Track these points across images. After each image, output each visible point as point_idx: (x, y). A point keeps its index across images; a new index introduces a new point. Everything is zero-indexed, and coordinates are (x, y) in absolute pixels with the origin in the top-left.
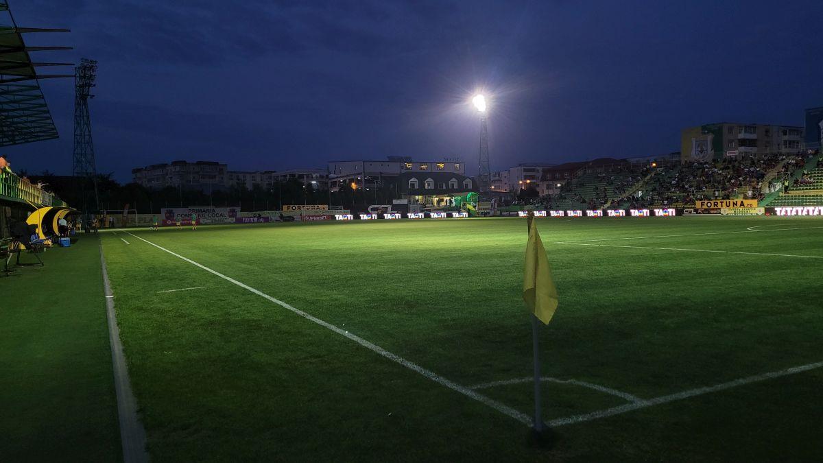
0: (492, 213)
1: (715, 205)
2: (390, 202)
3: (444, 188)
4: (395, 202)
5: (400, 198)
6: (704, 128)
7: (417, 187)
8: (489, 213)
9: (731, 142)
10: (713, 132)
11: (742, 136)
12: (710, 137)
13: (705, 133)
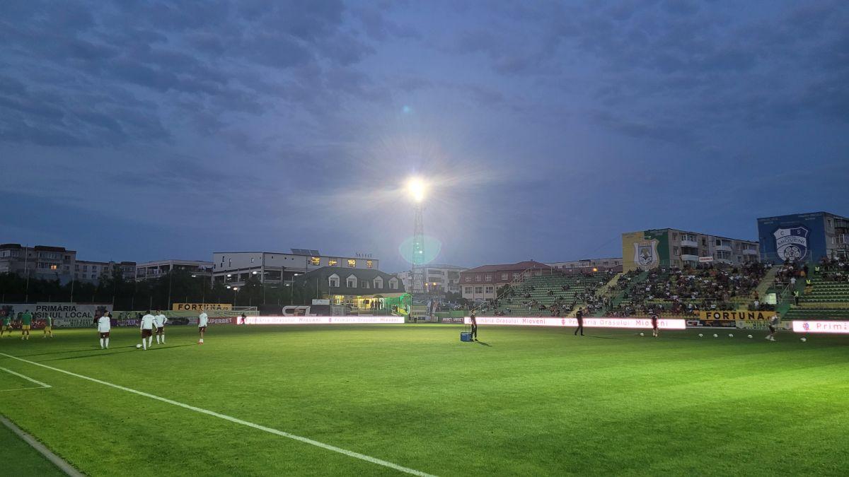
0: (428, 318)
1: (724, 316)
2: (309, 303)
3: (368, 287)
4: (315, 302)
5: (320, 298)
6: (647, 233)
7: (337, 284)
8: (424, 319)
9: (676, 249)
10: (658, 238)
11: (685, 243)
12: (654, 243)
13: (648, 239)
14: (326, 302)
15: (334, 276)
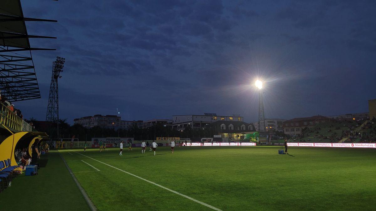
3: (239, 129)
4: (215, 136)
5: (217, 134)
7: (225, 128)
14: (220, 136)
15: (223, 125)
